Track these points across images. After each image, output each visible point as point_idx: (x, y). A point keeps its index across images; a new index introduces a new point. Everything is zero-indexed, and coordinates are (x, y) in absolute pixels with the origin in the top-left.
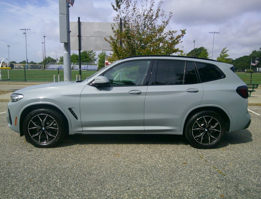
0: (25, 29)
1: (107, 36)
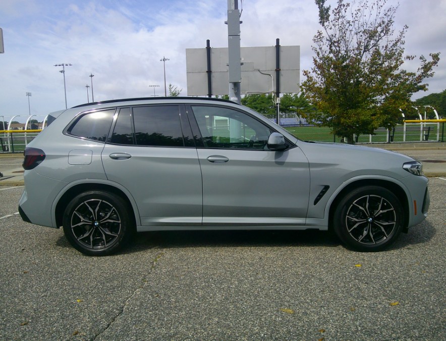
0: (63, 65)
1: (255, 70)
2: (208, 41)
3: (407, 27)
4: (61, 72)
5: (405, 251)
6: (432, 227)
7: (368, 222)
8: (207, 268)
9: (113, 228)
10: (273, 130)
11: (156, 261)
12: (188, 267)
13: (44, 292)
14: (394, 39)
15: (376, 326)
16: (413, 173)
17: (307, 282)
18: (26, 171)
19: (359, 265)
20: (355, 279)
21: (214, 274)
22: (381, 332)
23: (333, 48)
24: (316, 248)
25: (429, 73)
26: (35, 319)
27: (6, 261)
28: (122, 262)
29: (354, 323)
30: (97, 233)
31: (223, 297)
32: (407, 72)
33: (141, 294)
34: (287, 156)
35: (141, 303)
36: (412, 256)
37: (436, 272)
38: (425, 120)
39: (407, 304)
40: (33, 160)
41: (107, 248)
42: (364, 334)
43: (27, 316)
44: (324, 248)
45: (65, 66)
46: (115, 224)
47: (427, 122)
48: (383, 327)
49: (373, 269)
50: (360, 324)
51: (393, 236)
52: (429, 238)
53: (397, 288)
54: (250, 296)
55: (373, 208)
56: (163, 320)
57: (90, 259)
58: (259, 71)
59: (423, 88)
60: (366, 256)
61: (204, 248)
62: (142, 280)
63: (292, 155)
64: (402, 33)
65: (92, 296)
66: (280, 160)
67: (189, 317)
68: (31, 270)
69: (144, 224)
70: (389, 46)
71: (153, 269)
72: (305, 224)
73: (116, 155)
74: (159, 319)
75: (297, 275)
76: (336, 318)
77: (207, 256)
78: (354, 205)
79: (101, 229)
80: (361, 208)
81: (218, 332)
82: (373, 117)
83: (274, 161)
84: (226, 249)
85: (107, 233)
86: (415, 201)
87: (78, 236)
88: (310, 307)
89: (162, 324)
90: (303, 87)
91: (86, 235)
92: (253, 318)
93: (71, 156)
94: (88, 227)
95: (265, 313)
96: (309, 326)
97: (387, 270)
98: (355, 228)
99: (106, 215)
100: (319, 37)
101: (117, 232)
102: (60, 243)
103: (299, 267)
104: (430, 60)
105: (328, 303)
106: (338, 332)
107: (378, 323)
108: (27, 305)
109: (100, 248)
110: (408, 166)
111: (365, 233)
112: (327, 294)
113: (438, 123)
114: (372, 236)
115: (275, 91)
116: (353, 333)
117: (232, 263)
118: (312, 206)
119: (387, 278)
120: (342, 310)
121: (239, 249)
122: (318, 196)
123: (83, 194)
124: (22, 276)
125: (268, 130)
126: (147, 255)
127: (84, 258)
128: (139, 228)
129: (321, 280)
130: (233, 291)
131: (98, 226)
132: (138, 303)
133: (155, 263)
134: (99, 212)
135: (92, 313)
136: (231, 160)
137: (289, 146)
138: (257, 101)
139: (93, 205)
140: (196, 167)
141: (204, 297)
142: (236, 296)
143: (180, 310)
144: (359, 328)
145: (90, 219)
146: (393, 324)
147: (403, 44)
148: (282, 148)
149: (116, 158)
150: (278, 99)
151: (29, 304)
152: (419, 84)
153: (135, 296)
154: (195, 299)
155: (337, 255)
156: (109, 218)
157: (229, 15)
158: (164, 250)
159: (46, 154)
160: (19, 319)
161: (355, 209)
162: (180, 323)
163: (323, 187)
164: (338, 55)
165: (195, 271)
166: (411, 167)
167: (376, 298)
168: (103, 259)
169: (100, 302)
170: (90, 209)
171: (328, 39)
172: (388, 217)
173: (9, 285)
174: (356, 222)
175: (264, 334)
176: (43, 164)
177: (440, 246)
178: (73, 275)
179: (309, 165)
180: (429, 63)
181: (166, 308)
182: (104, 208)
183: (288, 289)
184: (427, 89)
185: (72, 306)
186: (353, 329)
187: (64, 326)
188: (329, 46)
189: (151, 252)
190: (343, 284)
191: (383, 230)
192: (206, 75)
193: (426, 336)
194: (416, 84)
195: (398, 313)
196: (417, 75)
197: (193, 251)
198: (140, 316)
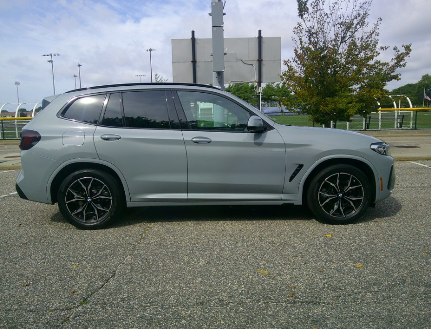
0: (51, 55)
1: (238, 60)
2: (193, 32)
3: (381, 19)
4: (49, 62)
5: (372, 224)
6: (398, 204)
7: (338, 198)
8: (192, 239)
9: (105, 203)
10: (252, 114)
11: (145, 233)
12: (175, 238)
13: (42, 259)
14: (369, 31)
15: (341, 283)
16: (380, 153)
17: (281, 249)
18: (23, 151)
19: (330, 235)
20: (325, 246)
21: (198, 244)
22: (345, 289)
23: (312, 39)
24: (292, 222)
25: (401, 63)
26: (36, 281)
27: (5, 234)
28: (113, 234)
29: (322, 281)
30: (90, 208)
31: (206, 262)
32: (381, 62)
33: (131, 260)
34: (265, 137)
35: (132, 268)
36: (378, 228)
37: (398, 240)
38: (400, 108)
39: (370, 266)
40: (29, 141)
41: (99, 222)
42: (330, 290)
43: (28, 279)
44: (298, 222)
45: (53, 55)
46: (107, 200)
47: (401, 110)
48: (347, 284)
49: (342, 239)
50: (327, 282)
51: (361, 210)
52: (395, 213)
53: (363, 253)
54: (230, 261)
55: (343, 184)
56: (152, 281)
57: (83, 232)
58: (242, 61)
59: (396, 77)
60: (336, 228)
61: (189, 222)
62: (132, 249)
63: (270, 137)
64: (377, 25)
65: (87, 262)
66: (258, 141)
67: (176, 278)
68: (29, 241)
69: (134, 200)
70: (364, 38)
71: (142, 240)
72: (281, 200)
73: (107, 136)
74: (148, 280)
75: (273, 243)
76: (306, 278)
77: (192, 229)
78: (325, 182)
79: (93, 204)
80: (332, 184)
81: (201, 289)
82: (349, 105)
83: (253, 142)
84: (210, 222)
85: (99, 208)
86: (381, 178)
87: (72, 212)
88: (283, 269)
89: (151, 284)
90: (283, 77)
91: (79, 210)
92: (233, 278)
93: (65, 137)
94: (81, 203)
95: (243, 274)
96: (282, 284)
97: (354, 239)
98: (326, 203)
99: (98, 192)
100: (299, 29)
101: (108, 208)
102: (55, 218)
103: (275, 237)
104: (403, 50)
105: (299, 266)
106: (307, 288)
107: (343, 282)
108: (27, 270)
109: (93, 222)
110: (375, 147)
111: (336, 207)
112: (299, 259)
113: (412, 112)
114: (342, 210)
115: (258, 81)
116: (320, 289)
117: (214, 234)
118: (287, 183)
119: (353, 246)
120: (312, 271)
121: (221, 223)
122: (293, 174)
123: (77, 173)
124: (21, 247)
125: (248, 114)
126: (137, 229)
127: (78, 231)
128: (129, 204)
129: (294, 247)
130: (215, 257)
131: (91, 202)
132: (129, 267)
133: (144, 235)
134: (91, 189)
135: (88, 276)
136: (213, 141)
137: (266, 128)
138: (241, 91)
139: (86, 182)
140: (181, 148)
141: (189, 262)
142: (217, 261)
143: (167, 272)
144: (326, 286)
145: (83, 196)
146: (356, 282)
147: (378, 35)
148: (260, 130)
149: (107, 139)
150: (260, 88)
151: (30, 270)
152: (392, 74)
153: (126, 262)
154: (180, 264)
155: (310, 228)
156: (101, 195)
157: (213, 7)
158: (152, 224)
159: (41, 135)
160: (21, 281)
161: (326, 186)
162: (167, 283)
163: (298, 166)
164: (316, 46)
165: (181, 241)
166: (378, 147)
167: (343, 261)
168: (95, 232)
169: (94, 267)
170: (83, 186)
171: (307, 30)
172: (356, 193)
173: (9, 254)
174: (328, 198)
175: (242, 291)
176: (39, 145)
177: (404, 219)
178: (68, 246)
179: (285, 146)
180: (402, 54)
181: (154, 271)
182: (96, 185)
183: (265, 254)
184: (400, 79)
185: (69, 270)
186: (321, 286)
187: (63, 287)
188: (308, 37)
189: (140, 226)
190: (314, 251)
191: (352, 205)
192: (191, 65)
193: (383, 291)
194: (389, 74)
195: (361, 274)
196: (390, 66)
197: (179, 225)
198: (131, 278)
